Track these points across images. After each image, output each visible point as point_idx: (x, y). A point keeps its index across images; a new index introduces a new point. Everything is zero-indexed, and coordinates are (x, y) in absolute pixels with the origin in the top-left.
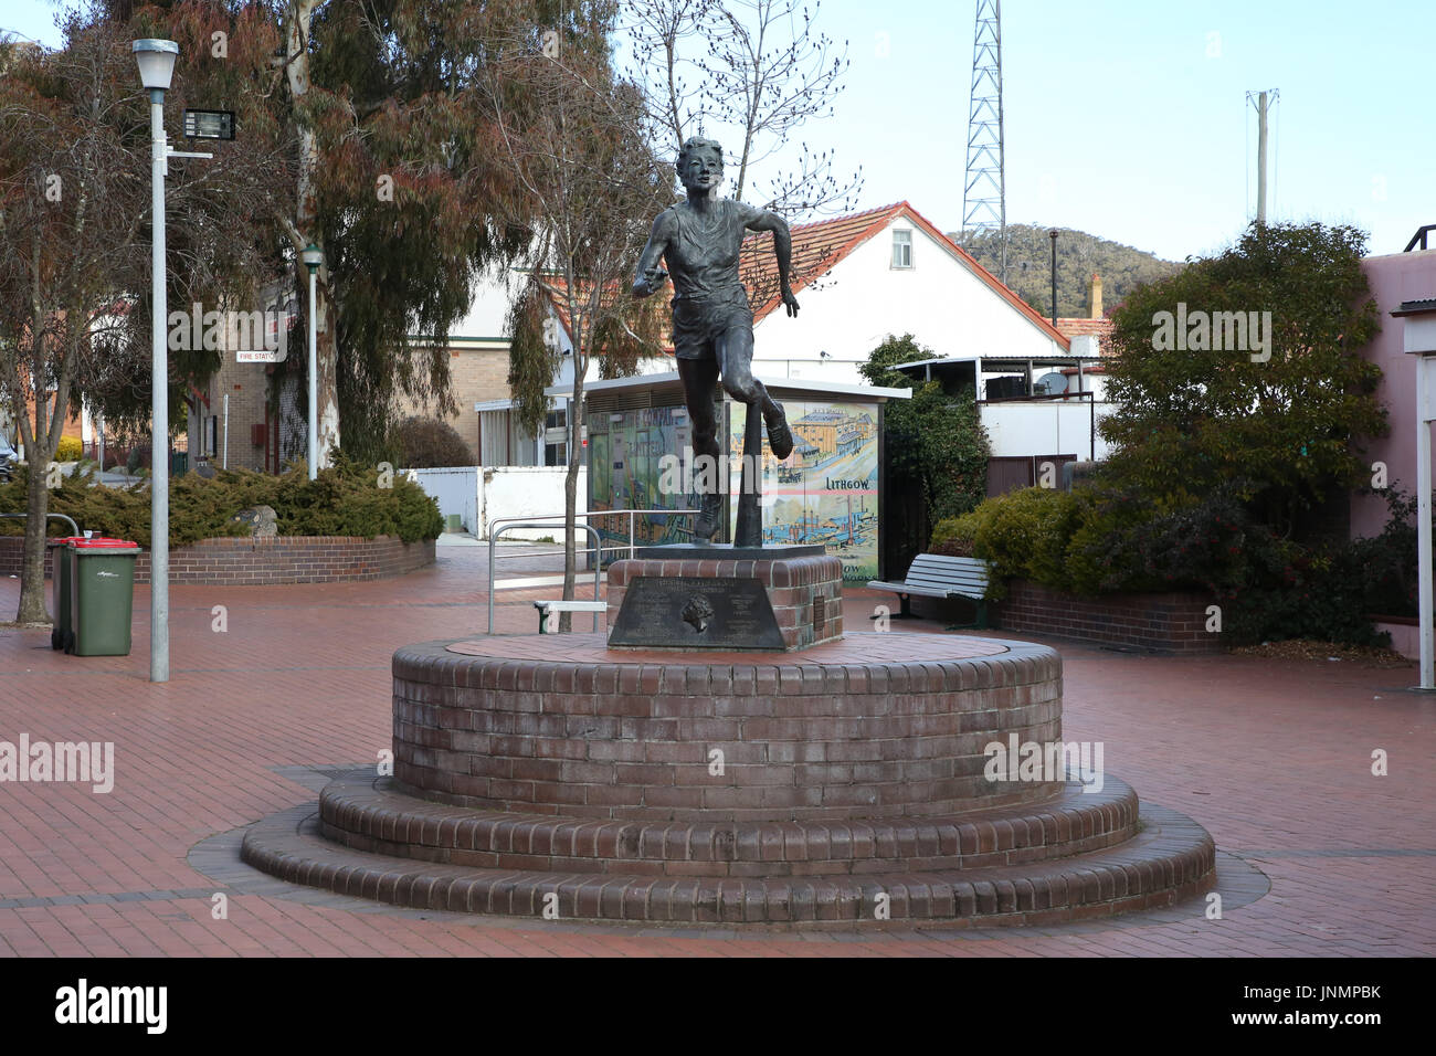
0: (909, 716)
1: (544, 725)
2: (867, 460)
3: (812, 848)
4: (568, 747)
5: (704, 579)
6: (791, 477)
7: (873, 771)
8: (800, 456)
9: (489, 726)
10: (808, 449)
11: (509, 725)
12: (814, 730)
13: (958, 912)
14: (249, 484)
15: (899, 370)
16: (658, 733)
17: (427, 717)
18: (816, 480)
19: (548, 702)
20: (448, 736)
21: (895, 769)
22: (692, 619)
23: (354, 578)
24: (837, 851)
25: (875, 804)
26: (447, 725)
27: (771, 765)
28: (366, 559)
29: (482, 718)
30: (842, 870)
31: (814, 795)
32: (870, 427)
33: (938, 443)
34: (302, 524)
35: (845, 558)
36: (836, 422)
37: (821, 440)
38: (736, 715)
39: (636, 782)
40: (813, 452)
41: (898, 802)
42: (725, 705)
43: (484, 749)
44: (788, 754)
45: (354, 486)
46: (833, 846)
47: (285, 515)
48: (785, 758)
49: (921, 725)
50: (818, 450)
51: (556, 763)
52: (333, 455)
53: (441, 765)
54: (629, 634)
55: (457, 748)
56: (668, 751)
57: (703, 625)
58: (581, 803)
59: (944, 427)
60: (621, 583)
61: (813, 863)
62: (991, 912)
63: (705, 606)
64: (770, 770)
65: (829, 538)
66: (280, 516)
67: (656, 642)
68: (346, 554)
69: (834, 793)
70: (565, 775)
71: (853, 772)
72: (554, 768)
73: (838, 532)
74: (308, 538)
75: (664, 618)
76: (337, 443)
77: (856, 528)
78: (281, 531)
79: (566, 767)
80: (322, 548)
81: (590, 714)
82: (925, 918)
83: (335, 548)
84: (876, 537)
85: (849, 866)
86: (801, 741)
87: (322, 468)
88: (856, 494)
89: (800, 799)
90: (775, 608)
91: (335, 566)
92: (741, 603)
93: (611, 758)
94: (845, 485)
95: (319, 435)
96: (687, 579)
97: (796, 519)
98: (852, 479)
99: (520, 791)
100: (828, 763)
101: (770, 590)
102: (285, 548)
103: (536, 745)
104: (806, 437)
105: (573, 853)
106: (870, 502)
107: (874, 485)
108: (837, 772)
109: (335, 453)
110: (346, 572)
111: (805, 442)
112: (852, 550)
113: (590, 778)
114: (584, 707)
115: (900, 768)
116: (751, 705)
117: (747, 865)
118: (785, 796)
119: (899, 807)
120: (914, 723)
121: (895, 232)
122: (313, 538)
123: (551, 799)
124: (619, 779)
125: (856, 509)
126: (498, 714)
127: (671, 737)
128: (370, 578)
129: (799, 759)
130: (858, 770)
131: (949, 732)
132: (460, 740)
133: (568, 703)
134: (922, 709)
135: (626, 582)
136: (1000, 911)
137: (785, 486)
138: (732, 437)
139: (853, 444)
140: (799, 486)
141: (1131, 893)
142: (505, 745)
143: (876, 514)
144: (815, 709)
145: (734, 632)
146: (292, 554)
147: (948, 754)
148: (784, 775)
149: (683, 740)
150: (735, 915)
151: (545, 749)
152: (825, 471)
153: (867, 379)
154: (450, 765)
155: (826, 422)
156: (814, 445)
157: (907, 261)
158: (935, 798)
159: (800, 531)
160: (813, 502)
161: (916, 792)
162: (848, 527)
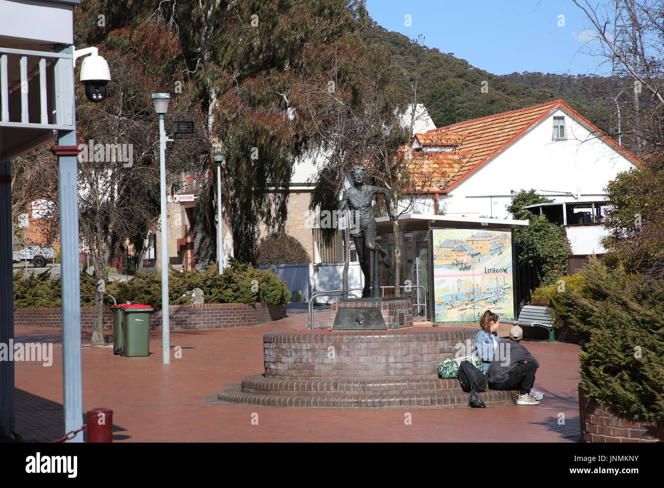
0: (422, 348)
1: (310, 353)
2: (506, 259)
3: (389, 386)
4: (317, 359)
5: (361, 308)
6: (466, 267)
7: (411, 365)
8: (470, 257)
9: (293, 354)
10: (475, 252)
11: (299, 354)
12: (391, 353)
13: (432, 404)
14: (189, 277)
15: (527, 209)
16: (344, 354)
17: (275, 353)
18: (479, 269)
19: (311, 347)
20: (281, 358)
21: (418, 365)
22: (358, 321)
23: (243, 325)
24: (397, 388)
25: (411, 375)
26: (281, 355)
27: (378, 363)
28: (250, 315)
29: (291, 352)
30: (399, 393)
31: (392, 372)
32: (507, 240)
33: (543, 249)
34: (216, 297)
35: (496, 309)
36: (489, 238)
37: (481, 248)
38: (367, 349)
39: (337, 370)
40: (477, 254)
41: (419, 375)
42: (364, 345)
43: (292, 362)
44: (384, 360)
45: (243, 277)
46: (396, 386)
47: (208, 293)
48: (383, 361)
49: (426, 351)
50: (480, 253)
51: (313, 365)
52: (229, 261)
53: (279, 368)
54: (338, 326)
55: (284, 362)
56: (347, 360)
57: (361, 323)
58: (321, 377)
59: (547, 240)
60: (335, 310)
61: (390, 391)
62: (442, 404)
63: (361, 316)
64: (378, 365)
65: (487, 299)
66: (205, 293)
67: (346, 329)
68: (239, 312)
69: (398, 372)
70: (316, 368)
71: (404, 365)
72: (313, 366)
73: (492, 295)
74: (220, 304)
75: (349, 321)
76: (232, 255)
77: (501, 293)
78: (206, 301)
79: (317, 366)
80: (227, 309)
81: (324, 349)
82: (422, 405)
83: (234, 309)
84: (512, 297)
85: (401, 392)
86: (387, 356)
87: (225, 267)
88: (501, 275)
89: (387, 374)
90: (384, 317)
91: (234, 319)
92: (373, 315)
93: (330, 362)
94: (494, 271)
95: (223, 249)
96: (356, 308)
97: (469, 289)
98: (498, 268)
99: (303, 374)
100: (396, 363)
101: (382, 311)
102: (209, 310)
103: (307, 360)
104: (473, 246)
105: (318, 390)
106: (509, 280)
107: (510, 271)
108: (399, 365)
109: (231, 260)
110: (239, 322)
111: (473, 249)
112: (499, 305)
113: (324, 369)
114: (322, 347)
115: (419, 364)
116: (372, 345)
117: (369, 392)
118: (383, 373)
119: (419, 376)
120: (423, 351)
121: (555, 118)
122: (223, 304)
123: (312, 376)
124: (333, 369)
125: (501, 284)
126: (296, 351)
127: (348, 355)
128: (252, 324)
129: (387, 361)
130: (406, 365)
131: (436, 353)
132: (284, 359)
133: (317, 346)
134: (426, 346)
135: (337, 309)
136: (445, 404)
137: (462, 272)
138: (434, 248)
139: (499, 250)
140: (470, 272)
141: (489, 401)
142: (298, 360)
143: (512, 286)
144: (391, 346)
145: (370, 325)
146: (212, 313)
147: (435, 360)
148: (383, 367)
149: (352, 356)
150: (365, 405)
151: (310, 361)
152: (484, 264)
153: (511, 214)
154: (282, 367)
155: (484, 239)
156: (478, 251)
157: (562, 134)
158: (431, 374)
159: (472, 295)
160: (478, 280)
161: (424, 372)
162: (497, 293)
